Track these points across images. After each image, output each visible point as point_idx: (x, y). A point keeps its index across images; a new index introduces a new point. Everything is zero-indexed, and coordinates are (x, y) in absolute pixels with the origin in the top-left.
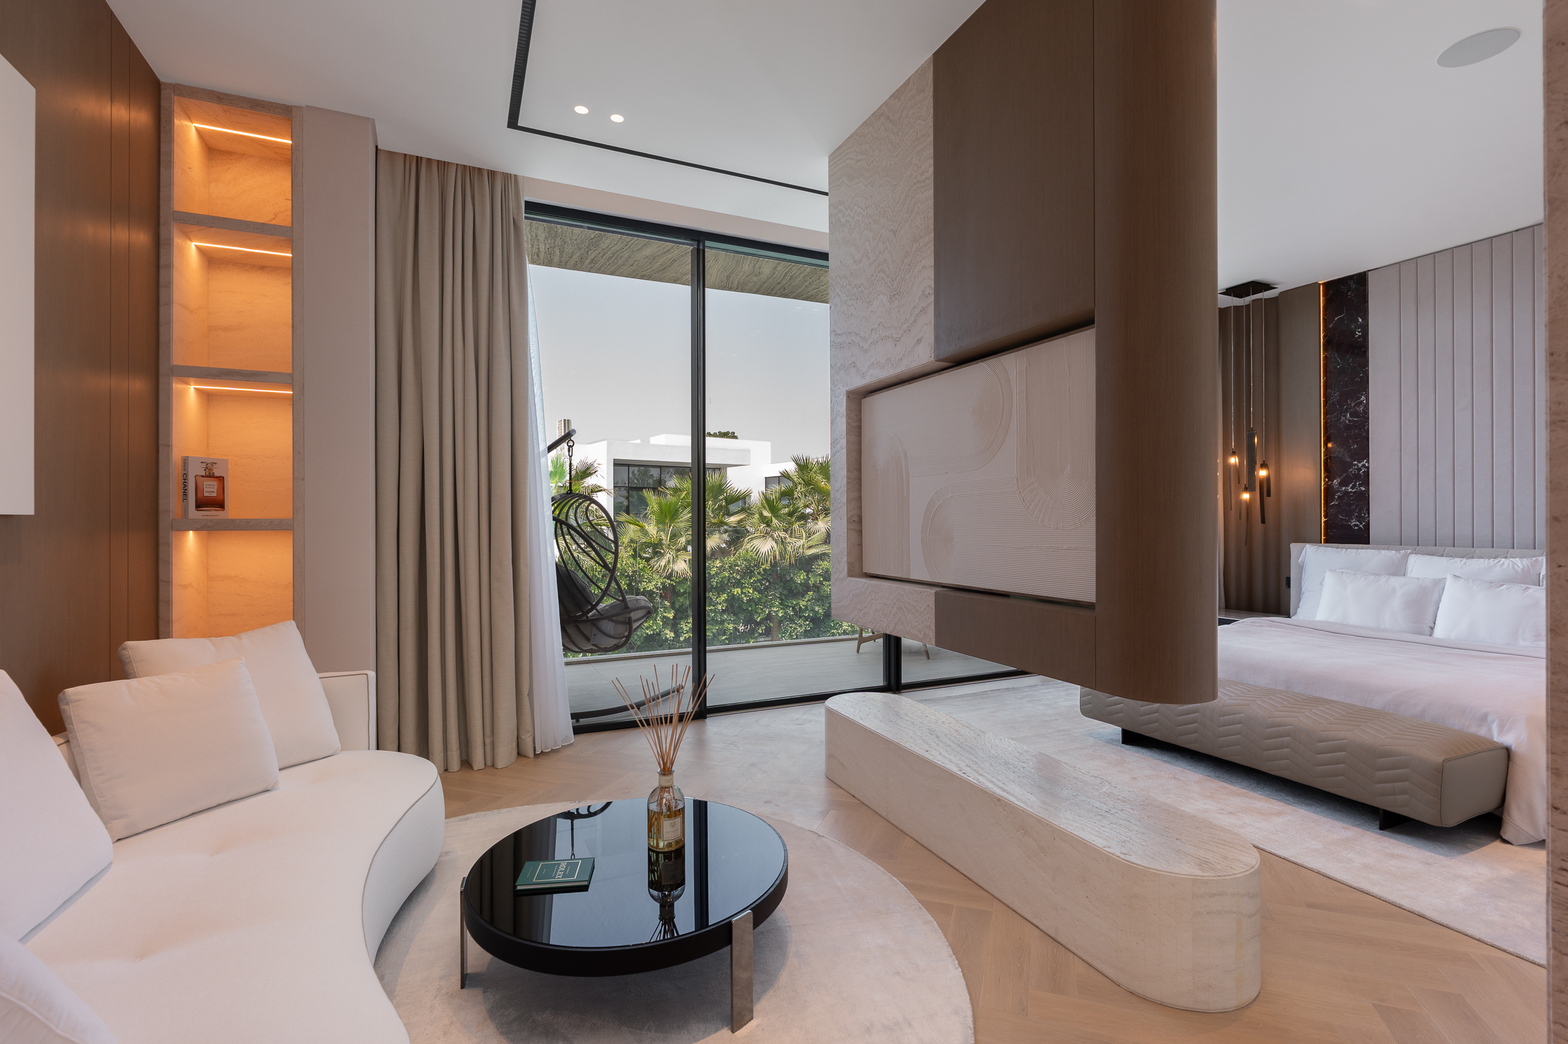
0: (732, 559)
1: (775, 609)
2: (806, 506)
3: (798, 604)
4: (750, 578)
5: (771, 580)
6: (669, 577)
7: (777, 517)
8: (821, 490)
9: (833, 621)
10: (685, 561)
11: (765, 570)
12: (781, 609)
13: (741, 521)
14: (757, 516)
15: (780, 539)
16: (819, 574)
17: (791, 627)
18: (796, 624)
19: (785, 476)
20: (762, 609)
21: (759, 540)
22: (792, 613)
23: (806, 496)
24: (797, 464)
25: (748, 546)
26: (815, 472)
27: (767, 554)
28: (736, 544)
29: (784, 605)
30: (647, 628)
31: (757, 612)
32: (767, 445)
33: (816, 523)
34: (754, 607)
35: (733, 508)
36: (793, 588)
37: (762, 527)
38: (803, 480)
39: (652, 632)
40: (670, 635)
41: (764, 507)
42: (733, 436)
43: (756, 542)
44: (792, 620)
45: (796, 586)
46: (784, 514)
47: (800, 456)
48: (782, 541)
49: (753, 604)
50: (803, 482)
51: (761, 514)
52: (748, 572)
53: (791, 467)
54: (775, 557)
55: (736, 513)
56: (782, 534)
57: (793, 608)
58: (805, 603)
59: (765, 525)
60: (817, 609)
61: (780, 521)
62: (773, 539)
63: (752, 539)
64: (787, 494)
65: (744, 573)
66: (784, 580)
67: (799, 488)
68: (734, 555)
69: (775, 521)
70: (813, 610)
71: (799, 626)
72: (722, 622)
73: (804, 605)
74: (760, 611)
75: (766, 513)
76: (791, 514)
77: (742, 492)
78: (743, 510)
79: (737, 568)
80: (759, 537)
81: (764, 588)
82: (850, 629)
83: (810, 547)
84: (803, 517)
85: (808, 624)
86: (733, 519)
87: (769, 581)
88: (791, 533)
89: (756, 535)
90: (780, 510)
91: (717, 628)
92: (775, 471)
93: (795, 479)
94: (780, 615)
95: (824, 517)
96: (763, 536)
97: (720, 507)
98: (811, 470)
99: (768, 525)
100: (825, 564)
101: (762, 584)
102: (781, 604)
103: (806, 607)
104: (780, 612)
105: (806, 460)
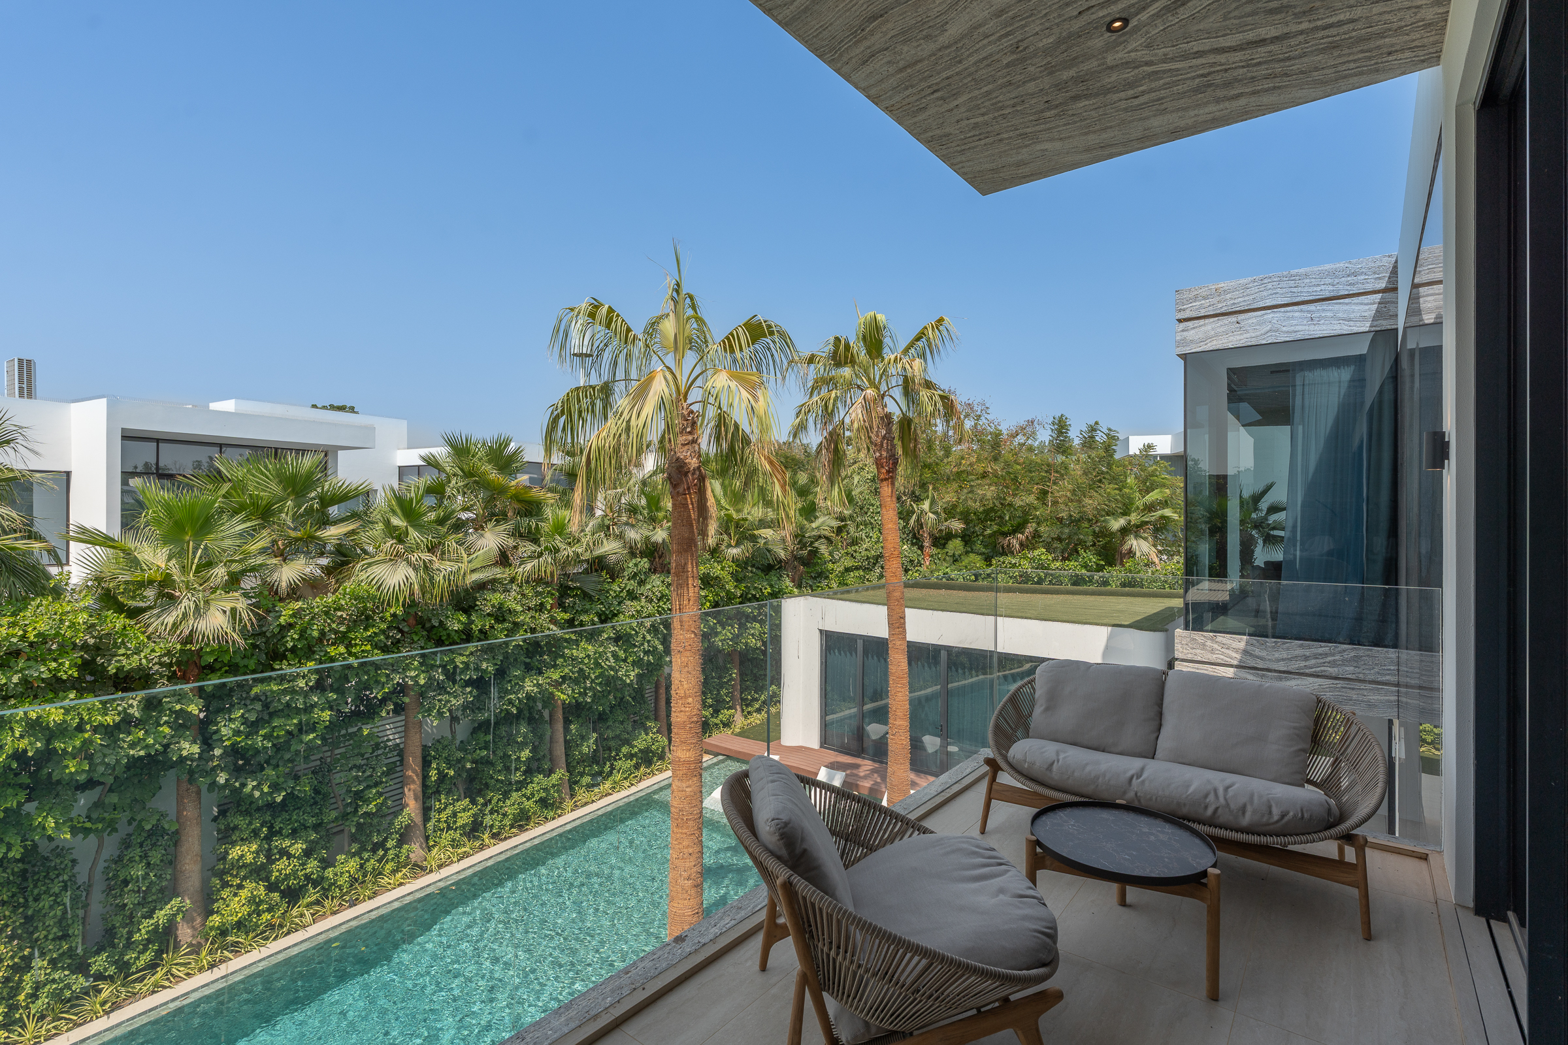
0: (330, 599)
1: (413, 674)
2: (466, 509)
3: (452, 661)
4: (366, 629)
5: (406, 629)
6: (189, 640)
7: (418, 526)
8: (489, 484)
9: (510, 681)
10: (225, 612)
11: (394, 615)
12: (423, 672)
13: (353, 532)
14: (380, 526)
15: (422, 563)
16: (489, 615)
17: (439, 700)
18: (449, 693)
19: (431, 463)
20: (388, 676)
21: (384, 566)
22: (441, 678)
23: (465, 493)
24: (452, 446)
25: (363, 576)
26: (481, 459)
27: (397, 588)
28: (340, 573)
29: (426, 665)
30: (132, 745)
31: (377, 682)
32: (403, 425)
33: (482, 535)
34: (372, 673)
35: (334, 511)
36: (444, 638)
37: (389, 544)
38: (462, 470)
39: (142, 753)
40: (189, 748)
41: (394, 512)
42: (352, 410)
43: (378, 571)
44: (441, 688)
45: (449, 635)
46: (430, 522)
47: (457, 434)
48: (426, 567)
49: (370, 668)
50: (460, 473)
51: (387, 523)
52: (364, 618)
53: (441, 451)
54: (412, 594)
55: (342, 520)
56: (426, 556)
57: (444, 667)
58: (465, 659)
59: (394, 541)
60: (484, 665)
61: (421, 533)
62: (410, 563)
63: (370, 565)
64: (436, 490)
65: (355, 621)
66: (428, 625)
67: (454, 482)
68: (336, 591)
69: (414, 534)
70: (477, 669)
71: (455, 697)
72: (309, 709)
73: (462, 663)
74: (383, 679)
75: (396, 521)
76: (441, 522)
77: (354, 487)
78: (354, 516)
79: (339, 614)
80: (384, 562)
81: (392, 643)
82: (536, 690)
83: (473, 571)
84: (459, 526)
85: (470, 692)
86: (333, 533)
87: (400, 631)
88: (443, 553)
89: (377, 558)
90: (425, 514)
91: (295, 721)
92: (412, 457)
93: (448, 469)
94: (422, 682)
95: (495, 526)
96: (391, 560)
97: (309, 512)
98: (473, 456)
99: (400, 541)
100: (495, 598)
101: (387, 637)
102: (421, 664)
103: (467, 665)
104: (422, 676)
105: (467, 440)
